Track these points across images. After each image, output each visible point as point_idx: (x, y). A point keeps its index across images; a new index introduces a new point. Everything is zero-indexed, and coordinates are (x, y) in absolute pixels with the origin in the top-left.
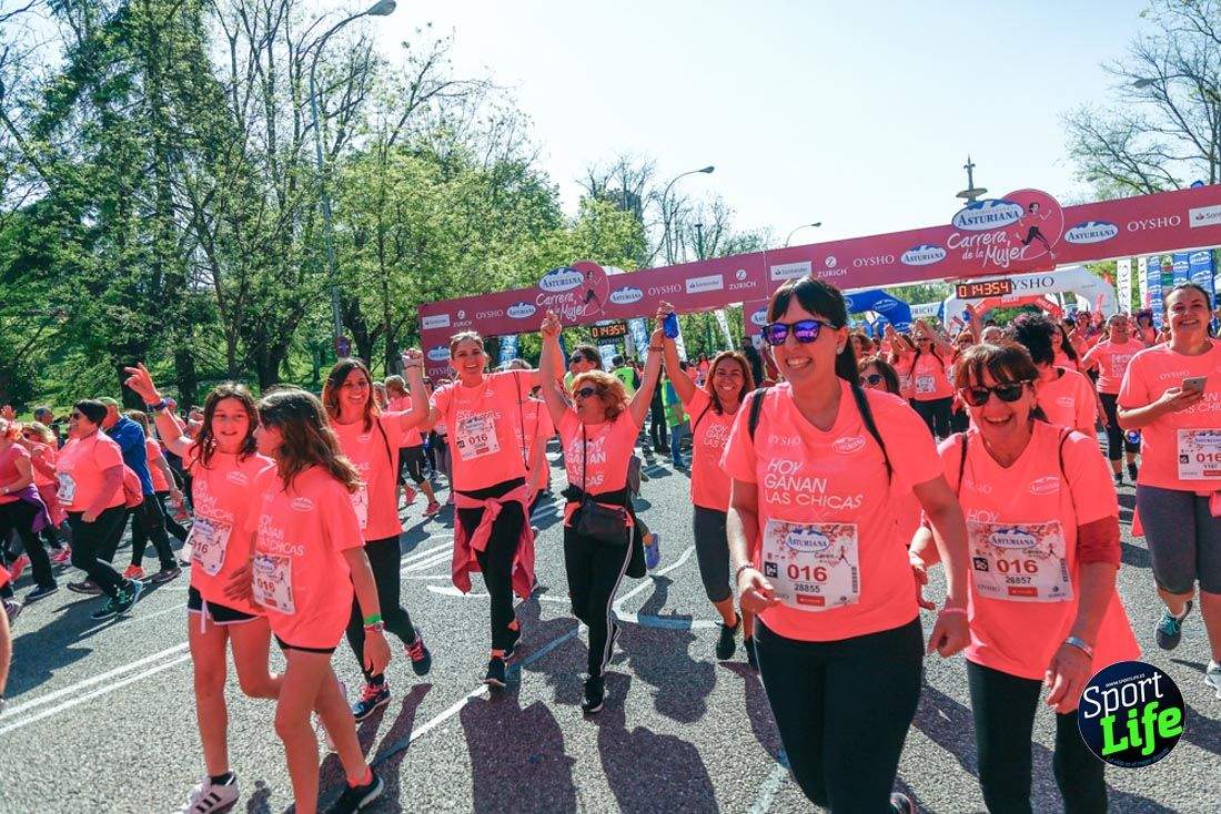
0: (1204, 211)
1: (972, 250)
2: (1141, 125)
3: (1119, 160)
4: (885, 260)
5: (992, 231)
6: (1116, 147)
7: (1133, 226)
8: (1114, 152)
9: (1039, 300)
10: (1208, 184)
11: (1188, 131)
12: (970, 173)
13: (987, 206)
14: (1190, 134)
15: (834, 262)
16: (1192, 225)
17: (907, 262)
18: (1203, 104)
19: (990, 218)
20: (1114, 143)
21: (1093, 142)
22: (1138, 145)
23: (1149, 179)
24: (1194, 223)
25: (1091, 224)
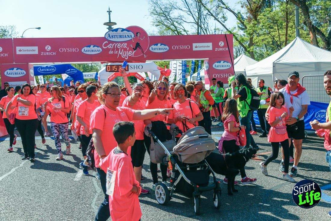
0: (198, 44)
1: (113, 50)
2: (175, 6)
3: (168, 19)
4: (74, 50)
5: (121, 42)
6: (167, 14)
7: (174, 47)
8: (165, 15)
9: (136, 75)
10: (197, 34)
11: (190, 12)
12: (109, 14)
13: (119, 31)
14: (191, 13)
15: (50, 48)
16: (194, 50)
17: (85, 53)
18: (195, 2)
19: (120, 37)
20: (166, 12)
21: (158, 10)
22: (174, 14)
23: (177, 28)
24: (194, 49)
25: (159, 44)
